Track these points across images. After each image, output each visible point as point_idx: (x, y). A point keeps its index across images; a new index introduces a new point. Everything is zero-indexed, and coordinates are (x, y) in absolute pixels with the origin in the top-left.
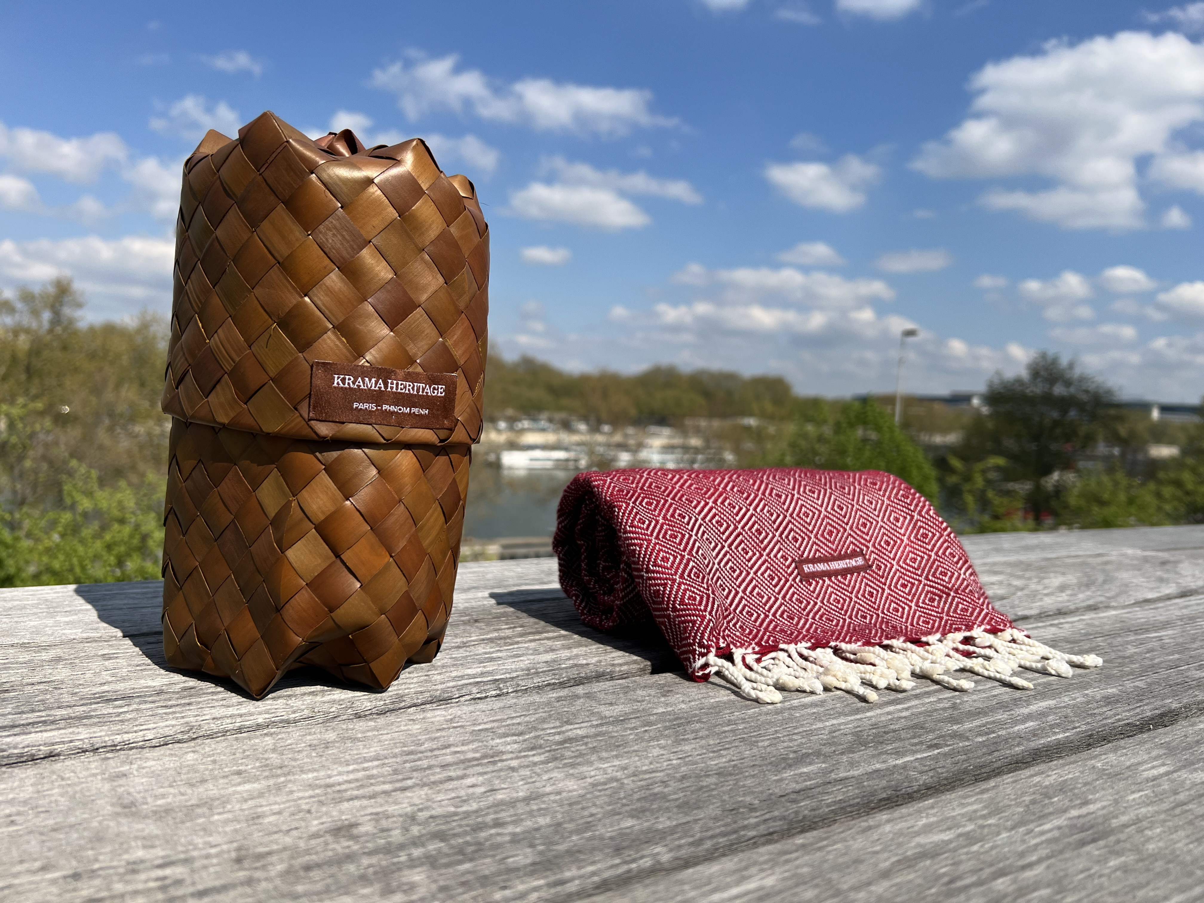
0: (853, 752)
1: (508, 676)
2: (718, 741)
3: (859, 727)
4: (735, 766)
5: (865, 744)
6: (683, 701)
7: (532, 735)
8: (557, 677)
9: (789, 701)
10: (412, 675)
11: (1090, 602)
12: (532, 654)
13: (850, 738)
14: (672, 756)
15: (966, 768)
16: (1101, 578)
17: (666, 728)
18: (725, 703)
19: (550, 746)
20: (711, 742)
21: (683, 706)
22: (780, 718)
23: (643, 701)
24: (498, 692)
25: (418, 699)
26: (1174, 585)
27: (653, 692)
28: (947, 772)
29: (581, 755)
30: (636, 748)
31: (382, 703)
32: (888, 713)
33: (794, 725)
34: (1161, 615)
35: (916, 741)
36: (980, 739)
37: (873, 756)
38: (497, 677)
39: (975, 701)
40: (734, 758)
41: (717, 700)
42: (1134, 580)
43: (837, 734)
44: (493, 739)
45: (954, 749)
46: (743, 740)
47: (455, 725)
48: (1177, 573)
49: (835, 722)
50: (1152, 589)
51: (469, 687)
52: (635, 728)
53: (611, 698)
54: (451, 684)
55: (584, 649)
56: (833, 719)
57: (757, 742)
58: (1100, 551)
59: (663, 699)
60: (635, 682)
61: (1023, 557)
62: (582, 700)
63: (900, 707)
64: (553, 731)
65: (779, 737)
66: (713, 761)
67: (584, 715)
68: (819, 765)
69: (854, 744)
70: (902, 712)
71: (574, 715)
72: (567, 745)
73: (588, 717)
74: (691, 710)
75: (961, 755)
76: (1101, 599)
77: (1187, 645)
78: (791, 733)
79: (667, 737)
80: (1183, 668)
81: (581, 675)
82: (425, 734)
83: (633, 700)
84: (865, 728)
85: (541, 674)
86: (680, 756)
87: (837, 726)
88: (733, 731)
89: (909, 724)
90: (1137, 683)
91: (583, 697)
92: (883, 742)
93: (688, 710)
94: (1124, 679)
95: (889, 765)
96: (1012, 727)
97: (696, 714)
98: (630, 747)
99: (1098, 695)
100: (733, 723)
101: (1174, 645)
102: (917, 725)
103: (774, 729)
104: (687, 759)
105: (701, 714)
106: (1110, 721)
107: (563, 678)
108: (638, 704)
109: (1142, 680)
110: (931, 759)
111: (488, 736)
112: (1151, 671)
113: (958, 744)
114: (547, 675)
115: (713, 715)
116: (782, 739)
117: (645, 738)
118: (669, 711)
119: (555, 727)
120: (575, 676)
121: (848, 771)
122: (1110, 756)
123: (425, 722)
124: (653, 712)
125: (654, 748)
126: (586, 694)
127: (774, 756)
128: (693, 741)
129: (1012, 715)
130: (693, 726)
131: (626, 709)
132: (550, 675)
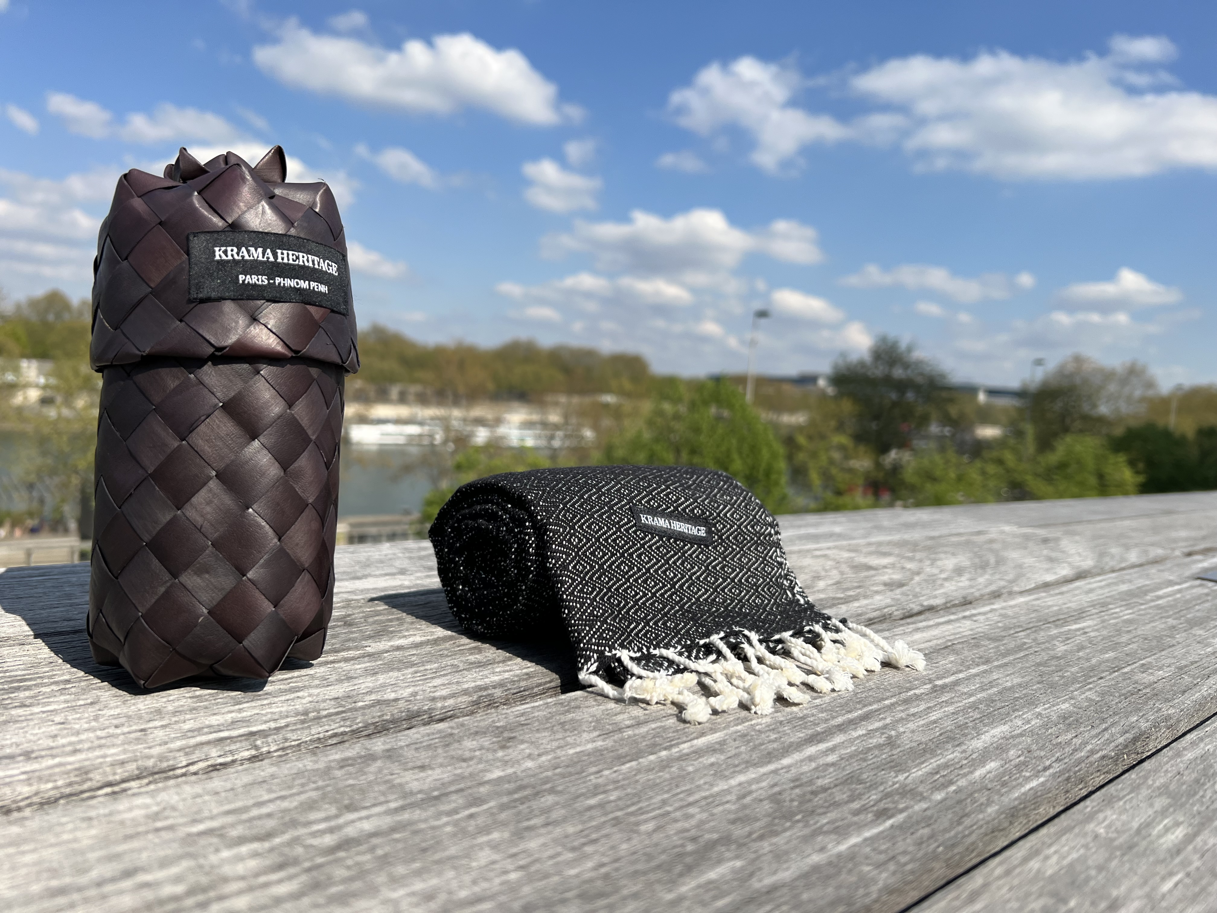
0: (776, 834)
1: (273, 725)
2: (580, 827)
3: (775, 785)
4: (606, 876)
5: (788, 816)
6: (529, 756)
7: (286, 837)
8: (348, 723)
9: (678, 744)
10: (118, 731)
11: (993, 588)
12: (317, 686)
13: (767, 806)
14: (509, 865)
15: (934, 851)
16: (992, 560)
17: (503, 807)
18: (589, 755)
19: (311, 859)
20: (571, 830)
21: (529, 764)
22: (667, 776)
23: (471, 759)
24: (253, 752)
25: (115, 774)
26: (1065, 565)
27: (486, 741)
28: (911, 861)
29: (362, 873)
30: (453, 851)
31: (50, 785)
32: (811, 759)
33: (688, 787)
34: (1070, 602)
35: (856, 805)
36: (938, 796)
37: (807, 839)
38: (254, 729)
39: (913, 732)
40: (605, 860)
41: (578, 749)
42: (1026, 561)
43: (748, 800)
44: (217, 850)
45: (910, 817)
46: (617, 821)
47: (159, 824)
48: (1063, 552)
49: (742, 778)
50: (1047, 570)
51: (206, 748)
52: (455, 811)
53: (424, 757)
54: (178, 744)
55: (395, 674)
56: (740, 772)
57: (638, 824)
58: (980, 528)
59: (500, 754)
60: (463, 725)
61: (907, 536)
62: (379, 763)
63: (822, 746)
64: (322, 826)
65: (668, 813)
66: (573, 868)
67: (380, 791)
68: (731, 864)
69: (774, 818)
70: (827, 755)
71: (363, 791)
72: (342, 854)
73: (384, 794)
74: (542, 770)
75: (923, 828)
76: (1002, 583)
77: (1115, 639)
78: (685, 803)
79: (504, 824)
80: (1126, 670)
81: (385, 718)
82: (101, 849)
83: (457, 759)
84: (785, 786)
85: (324, 720)
86: (521, 863)
87: (746, 785)
88: (601, 805)
89: (841, 776)
90: (1088, 693)
91: (381, 758)
92: (813, 811)
93: (538, 771)
94: (1071, 689)
95: (831, 856)
96: (971, 772)
97: (547, 777)
98: (444, 850)
99: (1052, 713)
100: (601, 789)
101: (1102, 640)
102: (852, 777)
103: (659, 798)
104: (533, 869)
105: (555, 778)
106: (1083, 754)
107: (357, 724)
108: (464, 765)
109: (1090, 689)
110: (884, 838)
111: (211, 844)
112: (1094, 676)
113: (912, 807)
114: (333, 721)
115: (573, 778)
116: (673, 815)
117: (470, 829)
118: (510, 775)
119: (327, 819)
120: (377, 720)
121: (775, 873)
122: (1109, 812)
123: (109, 823)
124: (486, 779)
125: (482, 849)
126: (388, 750)
127: (664, 851)
128: (543, 831)
129: (964, 751)
130: (543, 800)
131: (445, 775)
132: (338, 720)
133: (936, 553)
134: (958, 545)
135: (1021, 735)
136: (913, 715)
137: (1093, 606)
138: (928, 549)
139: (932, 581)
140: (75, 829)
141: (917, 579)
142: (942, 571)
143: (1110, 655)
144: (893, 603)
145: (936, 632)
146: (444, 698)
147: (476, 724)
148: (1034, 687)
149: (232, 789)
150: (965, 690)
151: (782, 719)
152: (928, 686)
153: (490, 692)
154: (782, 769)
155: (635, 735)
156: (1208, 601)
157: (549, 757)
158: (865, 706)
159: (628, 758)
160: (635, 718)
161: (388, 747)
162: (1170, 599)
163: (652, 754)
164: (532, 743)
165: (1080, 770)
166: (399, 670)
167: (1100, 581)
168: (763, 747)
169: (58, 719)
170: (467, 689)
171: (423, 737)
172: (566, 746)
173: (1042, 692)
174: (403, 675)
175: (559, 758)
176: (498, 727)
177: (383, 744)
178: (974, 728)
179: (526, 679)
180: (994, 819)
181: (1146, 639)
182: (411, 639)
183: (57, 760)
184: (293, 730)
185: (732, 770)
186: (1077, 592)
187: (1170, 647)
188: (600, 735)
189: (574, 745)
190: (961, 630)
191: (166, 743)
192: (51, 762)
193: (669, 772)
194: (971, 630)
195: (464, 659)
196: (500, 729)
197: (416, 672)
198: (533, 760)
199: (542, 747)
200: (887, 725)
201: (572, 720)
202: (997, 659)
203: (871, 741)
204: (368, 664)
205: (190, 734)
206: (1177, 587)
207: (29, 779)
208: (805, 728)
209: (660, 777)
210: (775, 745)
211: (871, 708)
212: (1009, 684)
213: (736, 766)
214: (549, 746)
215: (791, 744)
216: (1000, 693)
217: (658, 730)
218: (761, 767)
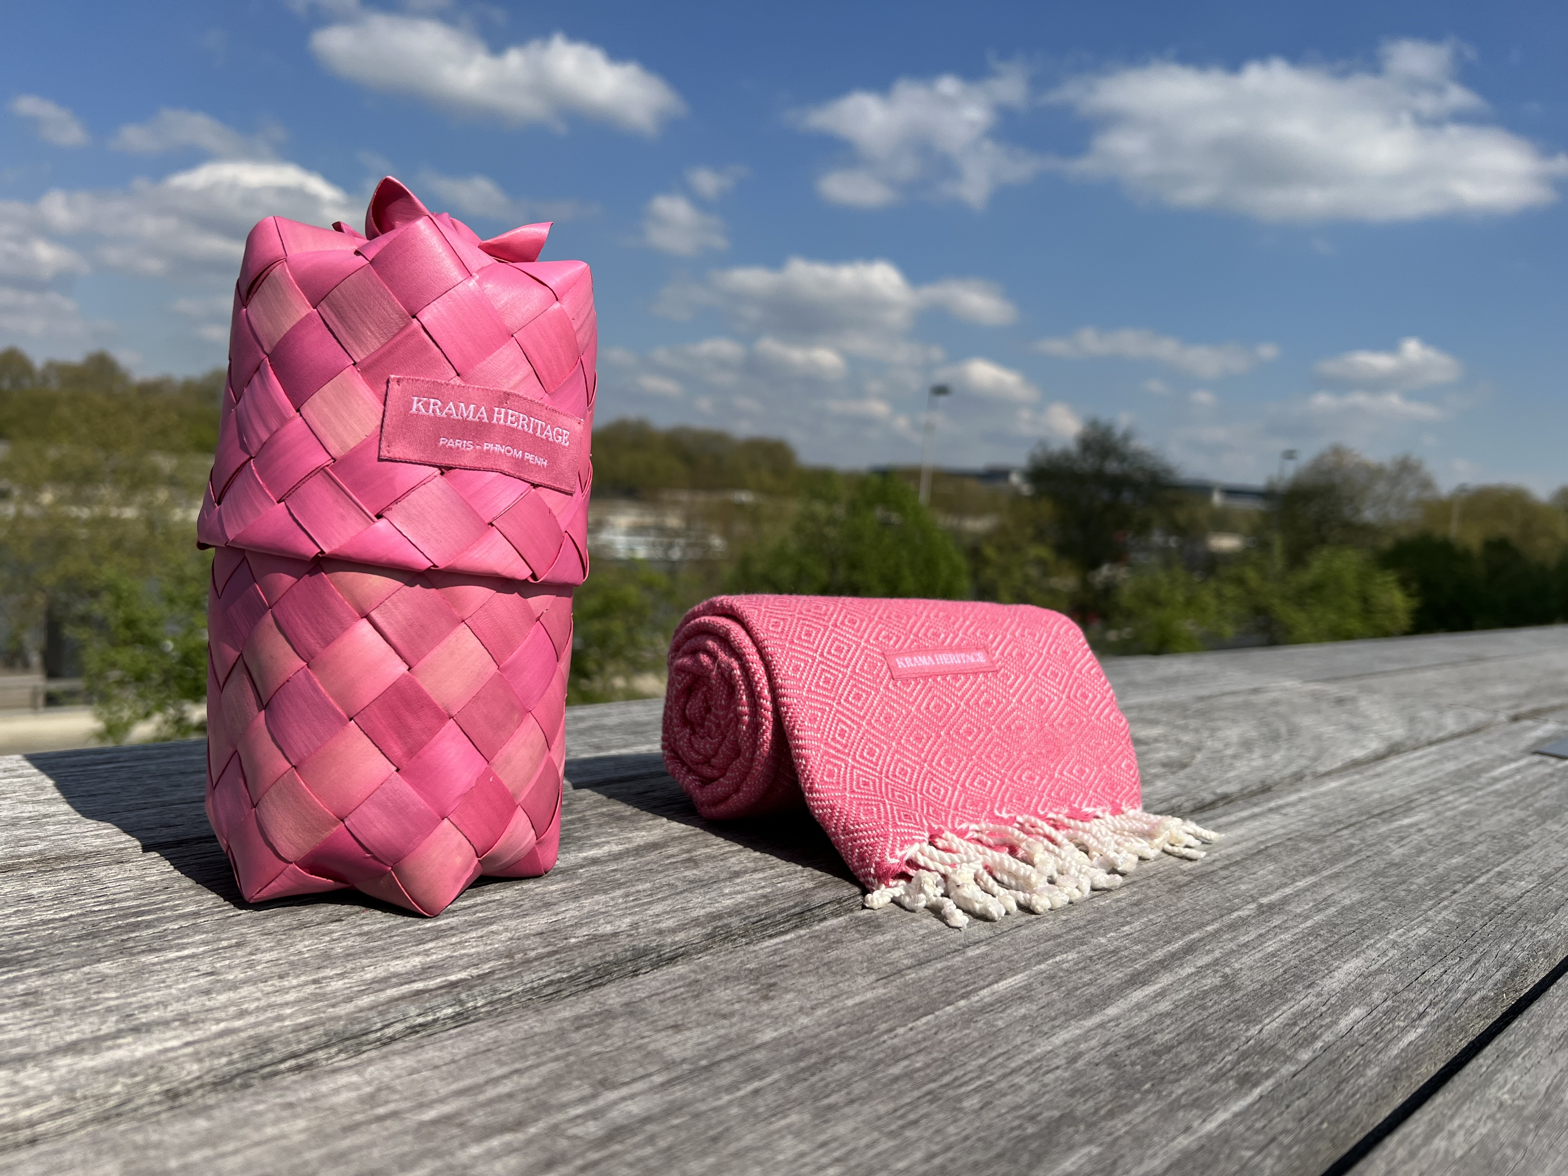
0: (1128, 1109)
1: (475, 972)
2: (891, 1106)
3: (1108, 1043)
5: (1134, 1085)
6: (801, 1009)
7: (541, 1125)
8: (565, 967)
9: (975, 991)
10: (286, 983)
11: (1294, 768)
12: (511, 917)
13: (1106, 1072)
15: (1318, 1128)
16: (1283, 729)
17: (792, 1079)
18: (872, 1007)
19: (581, 1154)
20: (882, 1109)
21: (804, 1020)
22: (975, 1034)
23: (732, 1014)
24: (458, 1009)
25: (299, 1042)
27: (743, 990)
28: (1296, 1141)
30: (749, 1140)
31: (224, 1060)
32: (1140, 1007)
33: (1004, 1048)
34: (1392, 786)
35: (1210, 1069)
36: (1305, 1055)
37: (1165, 1116)
38: (453, 978)
39: (1251, 968)
40: (935, 1148)
41: (858, 999)
42: (1322, 729)
43: (1080, 1064)
44: (463, 1146)
45: (1278, 1085)
46: (933, 1097)
47: (381, 1111)
48: (1365, 717)
49: (1065, 1035)
50: (1354, 743)
51: (403, 1006)
52: (735, 1086)
53: (673, 1013)
54: (366, 1001)
55: (602, 898)
56: (1060, 1027)
57: (959, 1099)
58: (1255, 685)
59: (765, 1007)
60: (707, 968)
61: (1171, 696)
62: (622, 1022)
63: (1149, 990)
64: (580, 1110)
65: (991, 1084)
66: (899, 1160)
67: (634, 1061)
68: (1086, 1150)
69: (1119, 1089)
70: (1157, 1002)
71: (614, 1061)
72: (617, 1147)
73: (641, 1065)
74: (822, 1028)
75: (1299, 1098)
76: (1304, 762)
77: (1457, 838)
78: (1008, 1070)
79: (799, 1102)
80: (1481, 880)
81: (608, 959)
82: (319, 1147)
83: (715, 1015)
84: (1119, 1045)
85: (536, 963)
86: (837, 1154)
87: (1072, 1044)
88: (909, 1075)
89: (1182, 1029)
90: (1444, 913)
91: (622, 1015)
92: (1163, 1078)
93: (817, 1030)
94: (1423, 907)
95: (1200, 1137)
96: (1335, 1023)
97: (830, 1038)
98: (738, 1139)
99: (1410, 941)
100: (901, 1054)
101: (1443, 839)
102: (1196, 1030)
103: (975, 1064)
104: (853, 1163)
105: (841, 1039)
106: (1459, 996)
107: (576, 968)
108: (726, 1022)
109: (1446, 907)
110: (1256, 1112)
111: (452, 1137)
112: (1446, 889)
113: (1278, 1070)
114: (548, 964)
115: (863, 1038)
116: (997, 1086)
117: (761, 1110)
118: (785, 1036)
119: (582, 1100)
120: (598, 962)
121: (1141, 1162)
122: (1508, 1073)
123: (317, 1109)
124: (758, 1042)
125: (783, 1137)
126: (627, 1004)
127: (1001, 1135)
128: (847, 1110)
129: (1319, 995)
130: (836, 1068)
131: (709, 1037)
132: (553, 964)
133: (1213, 720)
134: (1236, 707)
135: (1379, 971)
136: (1246, 945)
137: (1420, 792)
138: (1201, 714)
139: (1217, 758)
140: (277, 1121)
141: (1199, 757)
142: (1227, 745)
143: (1457, 860)
144: (1179, 791)
145: (1240, 831)
146: (674, 931)
147: (722, 967)
148: (1379, 906)
149: (453, 1061)
150: (1298, 911)
151: (1091, 954)
152: (1253, 906)
153: (726, 921)
154: (1109, 1021)
155: (920, 979)
156: (1552, 784)
157: (826, 1010)
158: (1184, 934)
159: (921, 1010)
160: (913, 955)
161: (625, 999)
162: (1509, 781)
163: (949, 1005)
164: (800, 991)
165: (1460, 1017)
166: (605, 892)
167: (1420, 758)
168: (1078, 992)
169: (204, 968)
170: (697, 919)
171: (663, 985)
172: (841, 995)
173: (1390, 911)
174: (613, 899)
175: (838, 1011)
176: (751, 971)
177: (617, 996)
178: (1322, 963)
179: (765, 904)
180: (1377, 1085)
181: (1494, 837)
182: (606, 848)
183: (222, 1026)
184: (501, 979)
185: (1050, 1024)
186: (1396, 773)
187: (1527, 847)
188: (878, 980)
189: (850, 994)
190: (1271, 827)
191: (349, 999)
192: (215, 1028)
193: (975, 1029)
194: (1283, 827)
195: (680, 875)
196: (754, 973)
197: (627, 895)
198: (807, 1014)
199: (813, 996)
200: (1217, 959)
201: (837, 959)
202: (1324, 868)
203: (1204, 982)
204: (564, 885)
205: (376, 986)
206: (1513, 766)
207: (197, 1053)
208: (1122, 965)
209: (967, 1035)
210: (1092, 989)
211: (1192, 937)
212: (1347, 902)
213: (1054, 1019)
214: (820, 996)
215: (1111, 988)
216: (1340, 913)
217: (945, 972)
218: (1085, 1019)
